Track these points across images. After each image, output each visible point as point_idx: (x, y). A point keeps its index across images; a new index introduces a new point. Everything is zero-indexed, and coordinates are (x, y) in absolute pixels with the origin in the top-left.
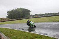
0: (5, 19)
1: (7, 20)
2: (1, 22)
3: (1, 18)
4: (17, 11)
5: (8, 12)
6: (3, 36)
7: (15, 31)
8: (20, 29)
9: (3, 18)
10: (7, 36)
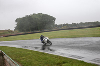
0: (12, 32)
1: (15, 34)
2: (6, 36)
3: (6, 30)
4: (32, 19)
5: (16, 21)
6: (8, 60)
7: (28, 52)
8: (36, 48)
9: (9, 31)
10: (15, 60)
